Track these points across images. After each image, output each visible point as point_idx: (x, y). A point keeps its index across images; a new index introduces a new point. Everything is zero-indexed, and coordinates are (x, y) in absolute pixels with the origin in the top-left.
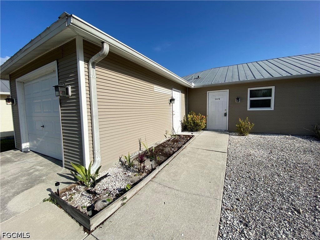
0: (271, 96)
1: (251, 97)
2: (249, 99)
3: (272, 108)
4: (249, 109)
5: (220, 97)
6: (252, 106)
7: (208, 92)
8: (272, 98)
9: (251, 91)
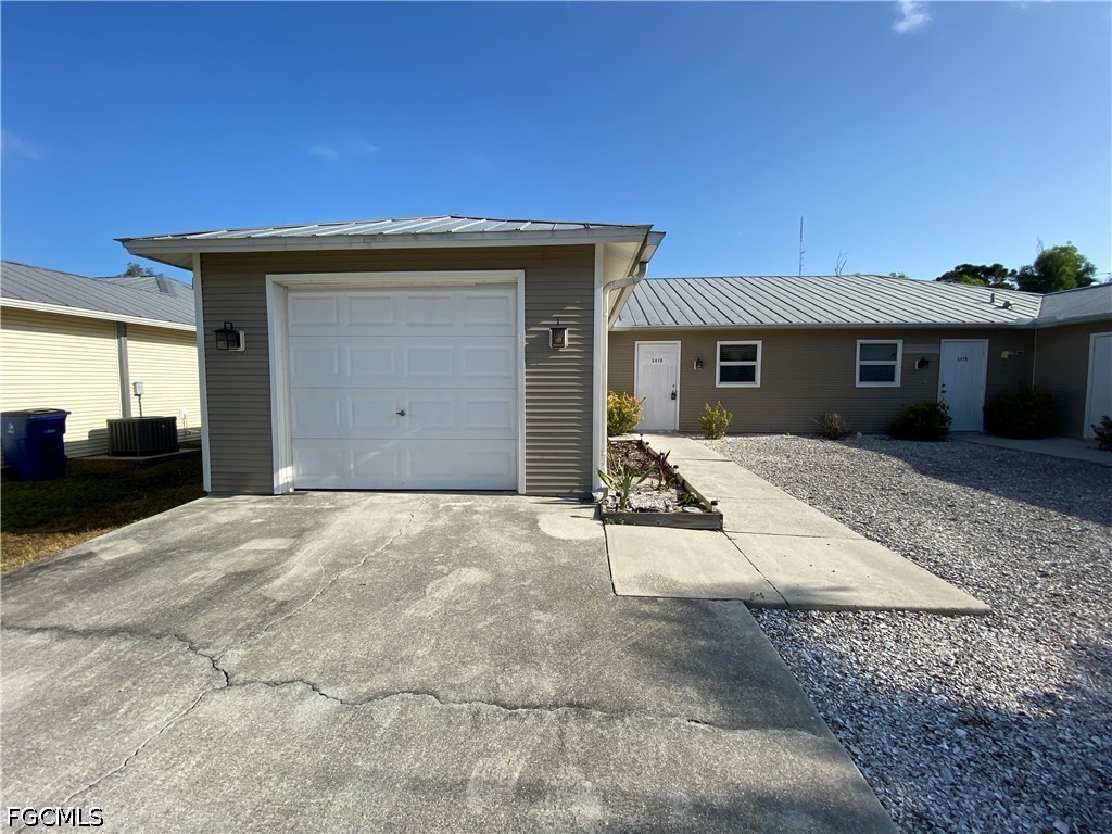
0: (755, 359)
1: (721, 360)
2: (719, 364)
3: (757, 383)
4: (719, 385)
5: (662, 356)
6: (723, 379)
7: (637, 343)
8: (758, 364)
9: (722, 346)
